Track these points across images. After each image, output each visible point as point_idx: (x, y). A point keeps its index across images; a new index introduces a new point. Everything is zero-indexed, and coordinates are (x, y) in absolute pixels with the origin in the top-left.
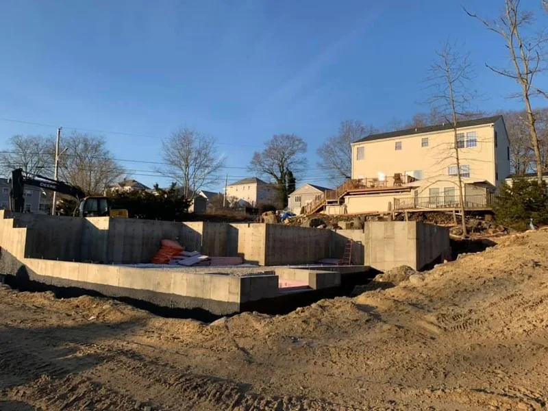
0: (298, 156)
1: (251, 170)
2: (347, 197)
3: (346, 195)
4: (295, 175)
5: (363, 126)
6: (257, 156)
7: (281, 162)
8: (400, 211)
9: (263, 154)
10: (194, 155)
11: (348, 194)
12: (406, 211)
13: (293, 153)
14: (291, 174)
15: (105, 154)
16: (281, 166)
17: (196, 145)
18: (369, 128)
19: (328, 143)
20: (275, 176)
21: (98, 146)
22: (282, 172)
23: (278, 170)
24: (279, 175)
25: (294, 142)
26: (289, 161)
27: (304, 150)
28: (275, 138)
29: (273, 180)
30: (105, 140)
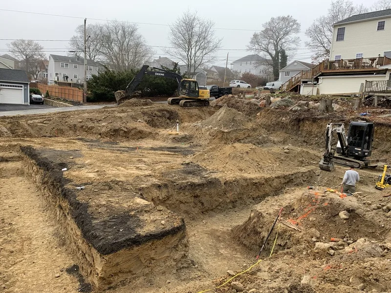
0: (292, 36)
1: (251, 49)
2: (321, 77)
3: (320, 75)
4: (287, 53)
5: (352, 6)
6: (255, 36)
7: (276, 41)
8: (370, 94)
9: (261, 34)
10: (195, 39)
11: (322, 75)
12: (376, 94)
13: (286, 33)
14: (283, 52)
15: (138, 38)
16: (276, 46)
17: (196, 29)
18: (359, 7)
19: (317, 23)
20: (270, 54)
21: (132, 32)
22: (276, 50)
23: (274, 48)
24: (274, 53)
25: (289, 23)
26: (283, 40)
27: (297, 30)
28: (273, 19)
29: (269, 57)
30: (137, 27)
